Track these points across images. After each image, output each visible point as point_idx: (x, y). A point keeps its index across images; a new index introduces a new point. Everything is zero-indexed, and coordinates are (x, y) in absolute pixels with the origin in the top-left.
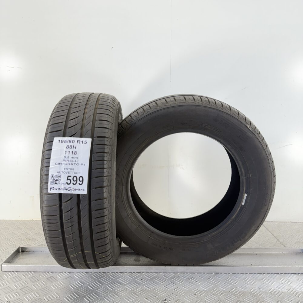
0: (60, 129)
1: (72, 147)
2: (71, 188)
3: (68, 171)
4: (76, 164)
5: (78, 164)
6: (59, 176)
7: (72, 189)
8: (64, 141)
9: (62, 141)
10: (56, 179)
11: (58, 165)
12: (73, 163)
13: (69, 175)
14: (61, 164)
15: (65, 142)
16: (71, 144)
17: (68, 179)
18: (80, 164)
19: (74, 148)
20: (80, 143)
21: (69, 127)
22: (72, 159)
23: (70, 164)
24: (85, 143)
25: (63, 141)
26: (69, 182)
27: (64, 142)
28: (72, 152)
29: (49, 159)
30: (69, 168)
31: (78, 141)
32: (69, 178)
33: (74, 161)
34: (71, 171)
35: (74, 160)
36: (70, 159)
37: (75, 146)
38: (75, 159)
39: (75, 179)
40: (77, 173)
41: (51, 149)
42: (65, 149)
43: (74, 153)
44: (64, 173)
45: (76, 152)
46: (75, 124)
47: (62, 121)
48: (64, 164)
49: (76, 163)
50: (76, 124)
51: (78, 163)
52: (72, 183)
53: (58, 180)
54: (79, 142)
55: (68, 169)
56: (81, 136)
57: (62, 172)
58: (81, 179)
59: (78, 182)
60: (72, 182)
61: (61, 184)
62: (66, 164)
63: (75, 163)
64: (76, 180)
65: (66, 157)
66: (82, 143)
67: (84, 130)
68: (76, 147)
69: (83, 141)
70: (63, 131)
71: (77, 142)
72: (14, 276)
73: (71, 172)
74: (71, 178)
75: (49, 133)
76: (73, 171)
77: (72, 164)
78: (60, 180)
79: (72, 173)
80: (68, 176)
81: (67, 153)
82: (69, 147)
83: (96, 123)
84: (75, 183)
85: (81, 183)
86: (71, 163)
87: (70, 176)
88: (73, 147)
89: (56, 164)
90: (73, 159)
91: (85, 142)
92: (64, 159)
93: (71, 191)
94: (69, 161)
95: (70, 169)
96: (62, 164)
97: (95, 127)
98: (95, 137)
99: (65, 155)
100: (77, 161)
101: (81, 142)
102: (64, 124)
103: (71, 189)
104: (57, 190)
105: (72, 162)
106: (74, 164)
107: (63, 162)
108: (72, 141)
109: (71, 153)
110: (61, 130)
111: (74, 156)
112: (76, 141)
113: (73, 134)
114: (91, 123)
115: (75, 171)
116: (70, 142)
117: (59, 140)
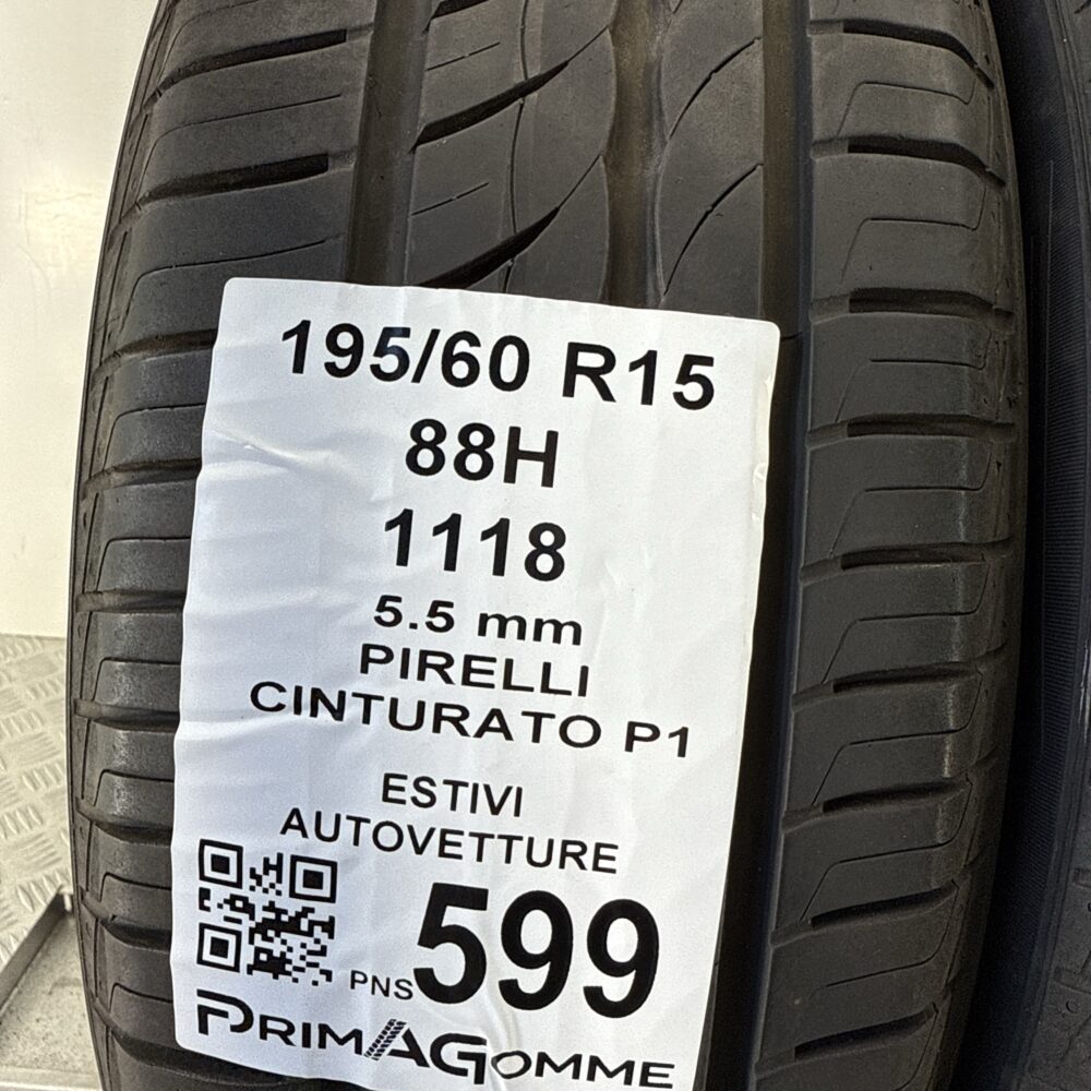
0: (307, 147)
1: (498, 452)
2: (479, 1041)
3: (439, 816)
4: (550, 728)
5: (580, 732)
6: (313, 880)
7: (490, 1052)
8: (370, 345)
9: (347, 347)
10: (271, 907)
11: (288, 716)
12: (514, 707)
13: (463, 874)
14: (338, 713)
15: (390, 363)
16: (481, 402)
17: (433, 934)
18: (614, 734)
19: (530, 471)
20: (606, 395)
21: (428, 113)
22: (489, 645)
23: (471, 725)
24: (693, 391)
25: (356, 351)
26: (449, 964)
27: (368, 357)
28: (500, 531)
30: (456, 785)
31: (575, 349)
32: (454, 916)
33: (528, 674)
34: (484, 820)
35: (528, 657)
36: (462, 641)
37: (533, 441)
38: (546, 649)
39: (537, 932)
40: (571, 852)
41: (185, 452)
42: (394, 486)
43: (519, 547)
44: (388, 837)
45: (560, 537)
46: (518, 79)
47: (331, 25)
48: (380, 710)
49: (562, 707)
50: (533, 73)
51: (585, 706)
52: (488, 992)
53: (293, 926)
54: (595, 374)
55: (443, 793)
56: (623, 288)
57: (347, 828)
58: (622, 940)
59: (585, 968)
60: (500, 966)
61: (341, 975)
62: (407, 716)
63: (541, 702)
64: (558, 955)
65: (415, 609)
66: (647, 398)
67: (658, 165)
68: (548, 458)
69: (649, 361)
70: (342, 172)
71: (573, 369)
73: (482, 837)
74: (485, 925)
75: (156, 194)
76: (506, 822)
77: (495, 722)
78: (329, 927)
79: (495, 848)
80: (444, 896)
81: (428, 548)
82: (451, 447)
83: (817, 73)
84: (533, 980)
85: (617, 989)
86: (479, 704)
87: (475, 899)
88: (515, 454)
89: (268, 697)
90: (510, 646)
91: (684, 377)
92: (382, 636)
93: (479, 1079)
94: (456, 672)
95: (465, 794)
96: (354, 709)
97: (818, 132)
98: (832, 302)
99: (389, 576)
100: (565, 677)
101: (625, 382)
102: (364, 67)
103: (480, 1059)
104: (297, 1037)
105: (498, 698)
106: (521, 727)
107: (366, 685)
108: (483, 355)
109: (476, 551)
111: (522, 595)
112: (548, 364)
113: (500, 236)
114: (753, 64)
115: (540, 823)
116: (460, 370)
117: (302, 331)
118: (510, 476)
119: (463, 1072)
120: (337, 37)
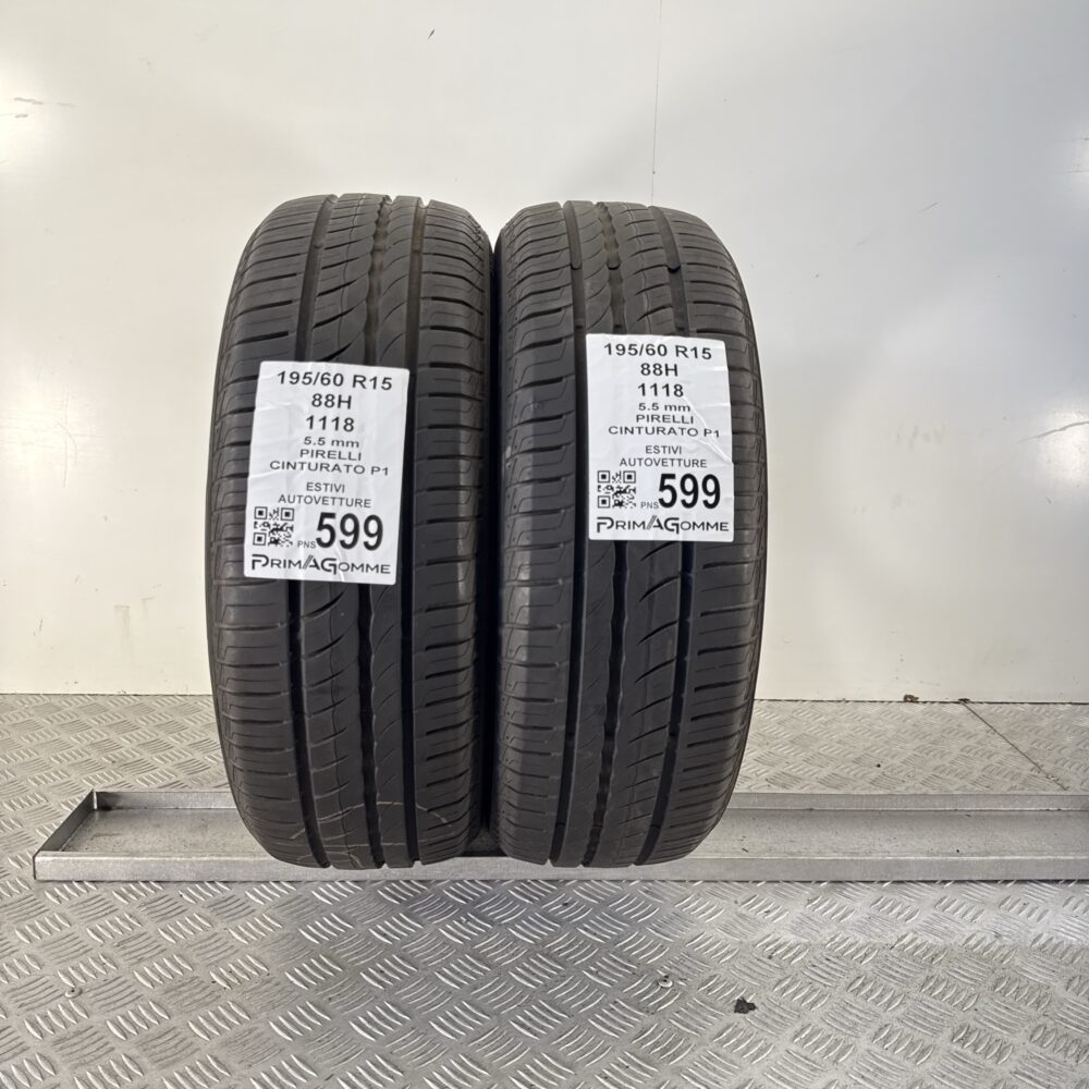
0: (282, 330)
1: (336, 401)
2: (334, 560)
3: (322, 493)
4: (351, 469)
5: (359, 470)
6: (287, 514)
7: (337, 563)
8: (302, 376)
9: (295, 378)
10: (275, 524)
11: (280, 470)
12: (341, 463)
13: (329, 509)
14: (294, 468)
15: (307, 381)
16: (331, 389)
17: (321, 527)
18: (368, 470)
19: (344, 405)
20: (364, 387)
21: (316, 320)
22: (335, 448)
23: (330, 468)
24: (386, 386)
25: (298, 378)
26: (325, 535)
27: (301, 379)
28: (337, 419)
29: (245, 447)
30: (326, 485)
31: (355, 377)
32: (327, 521)
33: (345, 455)
34: (334, 494)
35: (345, 451)
36: (327, 447)
37: (345, 398)
38: (349, 449)
39: (350, 525)
40: (358, 502)
41: (250, 405)
42: (308, 410)
43: (342, 424)
44: (308, 500)
45: (352, 421)
46: (340, 312)
47: (287, 299)
48: (306, 466)
49: (354, 463)
50: (345, 310)
51: (361, 463)
52: (336, 544)
53: (281, 529)
54: (361, 382)
55: (323, 487)
56: (369, 360)
57: (297, 499)
58: (373, 527)
59: (363, 537)
60: (340, 536)
61: (295, 543)
62: (313, 467)
63: (348, 462)
64: (356, 532)
65: (315, 440)
66: (375, 387)
67: (378, 335)
68: (349, 402)
69: (375, 379)
70: (293, 335)
71: (355, 381)
72: (85, 896)
73: (334, 498)
74: (335, 523)
75: (239, 343)
76: (340, 494)
77: (336, 467)
78: (292, 528)
79: (337, 501)
80: (324, 515)
81: (318, 424)
82: (323, 400)
83: (422, 310)
84: (349, 540)
85: (372, 541)
86: (332, 463)
87: (332, 515)
88: (340, 401)
89: (275, 465)
90: (340, 448)
91: (384, 382)
92: (305, 447)
93: (335, 573)
94: (326, 455)
95: (329, 487)
96: (299, 466)
97: (421, 325)
98: (423, 365)
99: (306, 431)
100: (355, 456)
101: (369, 384)
102: (298, 310)
103: (334, 565)
104: (282, 565)
105: (337, 461)
106: (344, 469)
107: (302, 460)
108: (331, 378)
109: (330, 425)
110: (285, 334)
111: (343, 435)
112: (348, 380)
113: (336, 349)
114: (404, 308)
115: (350, 494)
116: (326, 381)
117: (283, 374)
118: (339, 406)
119: (329, 571)
120: (290, 302)
